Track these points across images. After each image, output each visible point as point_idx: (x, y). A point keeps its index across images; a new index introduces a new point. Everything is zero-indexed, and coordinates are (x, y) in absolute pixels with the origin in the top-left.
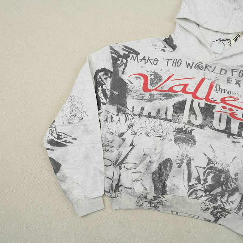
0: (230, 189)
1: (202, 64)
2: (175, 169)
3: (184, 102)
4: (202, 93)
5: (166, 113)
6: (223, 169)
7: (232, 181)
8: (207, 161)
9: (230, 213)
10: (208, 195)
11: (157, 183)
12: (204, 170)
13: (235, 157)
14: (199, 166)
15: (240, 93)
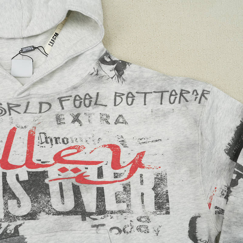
1: (1, 104)
4: (18, 155)
15: (84, 137)
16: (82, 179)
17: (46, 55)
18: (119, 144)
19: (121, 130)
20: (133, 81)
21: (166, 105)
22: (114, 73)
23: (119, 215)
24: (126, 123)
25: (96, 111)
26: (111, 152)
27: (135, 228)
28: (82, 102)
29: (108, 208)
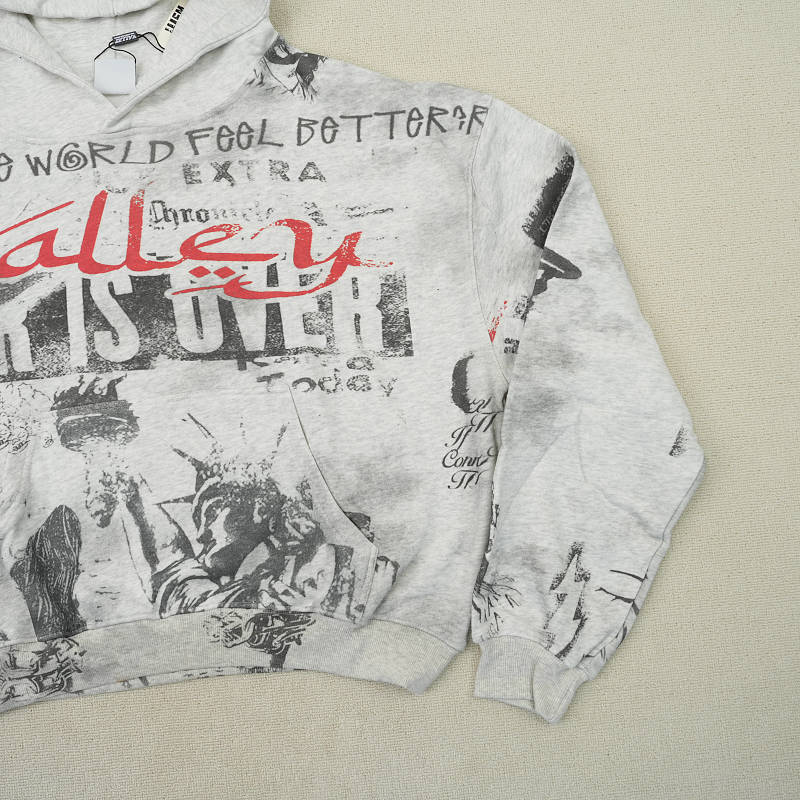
0: (297, 543)
1: (76, 146)
2: (94, 535)
3: (60, 297)
4: (111, 246)
5: (8, 355)
6: (254, 481)
7: (295, 512)
8: (193, 471)
9: (312, 620)
10: (230, 583)
11: (34, 604)
12: (190, 508)
13: (283, 430)
14: (171, 498)
15: (240, 207)
16: (236, 288)
17: (161, 49)
18: (308, 220)
19: (313, 190)
20: (332, 94)
21: (402, 141)
22: (295, 79)
23: (310, 355)
24: (322, 178)
25: (261, 157)
26: (293, 235)
27: (344, 384)
28: (233, 139)
29: (289, 344)
